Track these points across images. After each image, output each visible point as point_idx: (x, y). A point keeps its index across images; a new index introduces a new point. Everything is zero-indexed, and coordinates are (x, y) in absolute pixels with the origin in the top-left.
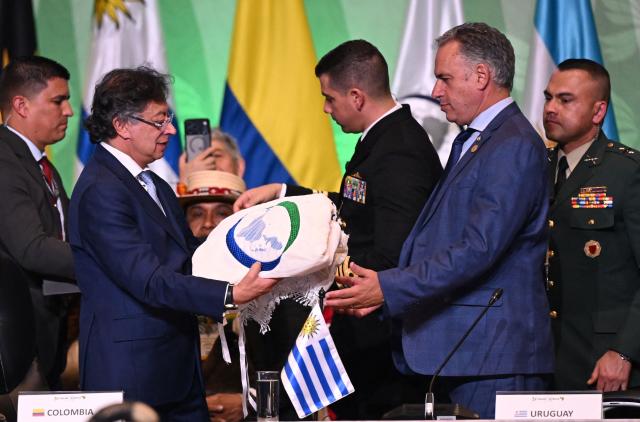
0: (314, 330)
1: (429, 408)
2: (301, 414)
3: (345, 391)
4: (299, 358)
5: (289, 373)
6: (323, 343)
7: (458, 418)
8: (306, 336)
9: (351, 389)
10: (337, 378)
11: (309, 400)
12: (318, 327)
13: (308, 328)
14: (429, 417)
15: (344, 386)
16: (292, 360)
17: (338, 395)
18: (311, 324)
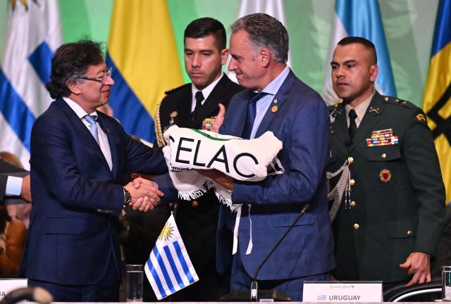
0: (169, 234)
1: (254, 293)
2: (159, 296)
3: (192, 280)
4: (158, 255)
5: (151, 266)
6: (176, 244)
7: (275, 300)
8: (163, 239)
9: (196, 278)
10: (186, 270)
11: (165, 286)
12: (172, 232)
13: (165, 233)
14: (254, 300)
15: (191, 276)
16: (152, 257)
17: (186, 283)
18: (167, 230)
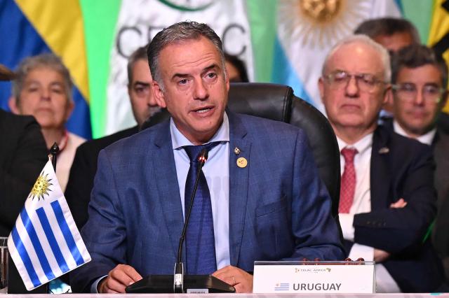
0: (45, 190)
1: (178, 279)
2: (29, 285)
3: (80, 261)
4: (28, 222)
5: (17, 239)
6: (55, 205)
7: (211, 291)
8: (36, 198)
9: (87, 257)
10: (71, 245)
11: (39, 270)
12: (50, 187)
13: (39, 189)
14: (178, 290)
15: (79, 254)
16: (20, 226)
17: (72, 265)
18: (41, 184)
